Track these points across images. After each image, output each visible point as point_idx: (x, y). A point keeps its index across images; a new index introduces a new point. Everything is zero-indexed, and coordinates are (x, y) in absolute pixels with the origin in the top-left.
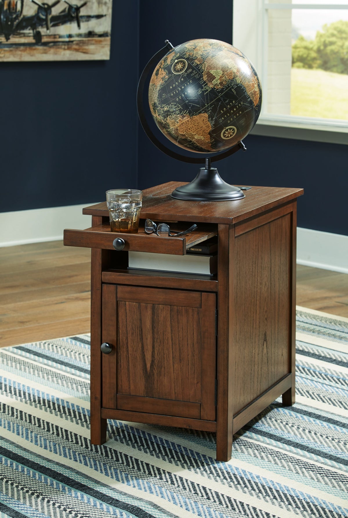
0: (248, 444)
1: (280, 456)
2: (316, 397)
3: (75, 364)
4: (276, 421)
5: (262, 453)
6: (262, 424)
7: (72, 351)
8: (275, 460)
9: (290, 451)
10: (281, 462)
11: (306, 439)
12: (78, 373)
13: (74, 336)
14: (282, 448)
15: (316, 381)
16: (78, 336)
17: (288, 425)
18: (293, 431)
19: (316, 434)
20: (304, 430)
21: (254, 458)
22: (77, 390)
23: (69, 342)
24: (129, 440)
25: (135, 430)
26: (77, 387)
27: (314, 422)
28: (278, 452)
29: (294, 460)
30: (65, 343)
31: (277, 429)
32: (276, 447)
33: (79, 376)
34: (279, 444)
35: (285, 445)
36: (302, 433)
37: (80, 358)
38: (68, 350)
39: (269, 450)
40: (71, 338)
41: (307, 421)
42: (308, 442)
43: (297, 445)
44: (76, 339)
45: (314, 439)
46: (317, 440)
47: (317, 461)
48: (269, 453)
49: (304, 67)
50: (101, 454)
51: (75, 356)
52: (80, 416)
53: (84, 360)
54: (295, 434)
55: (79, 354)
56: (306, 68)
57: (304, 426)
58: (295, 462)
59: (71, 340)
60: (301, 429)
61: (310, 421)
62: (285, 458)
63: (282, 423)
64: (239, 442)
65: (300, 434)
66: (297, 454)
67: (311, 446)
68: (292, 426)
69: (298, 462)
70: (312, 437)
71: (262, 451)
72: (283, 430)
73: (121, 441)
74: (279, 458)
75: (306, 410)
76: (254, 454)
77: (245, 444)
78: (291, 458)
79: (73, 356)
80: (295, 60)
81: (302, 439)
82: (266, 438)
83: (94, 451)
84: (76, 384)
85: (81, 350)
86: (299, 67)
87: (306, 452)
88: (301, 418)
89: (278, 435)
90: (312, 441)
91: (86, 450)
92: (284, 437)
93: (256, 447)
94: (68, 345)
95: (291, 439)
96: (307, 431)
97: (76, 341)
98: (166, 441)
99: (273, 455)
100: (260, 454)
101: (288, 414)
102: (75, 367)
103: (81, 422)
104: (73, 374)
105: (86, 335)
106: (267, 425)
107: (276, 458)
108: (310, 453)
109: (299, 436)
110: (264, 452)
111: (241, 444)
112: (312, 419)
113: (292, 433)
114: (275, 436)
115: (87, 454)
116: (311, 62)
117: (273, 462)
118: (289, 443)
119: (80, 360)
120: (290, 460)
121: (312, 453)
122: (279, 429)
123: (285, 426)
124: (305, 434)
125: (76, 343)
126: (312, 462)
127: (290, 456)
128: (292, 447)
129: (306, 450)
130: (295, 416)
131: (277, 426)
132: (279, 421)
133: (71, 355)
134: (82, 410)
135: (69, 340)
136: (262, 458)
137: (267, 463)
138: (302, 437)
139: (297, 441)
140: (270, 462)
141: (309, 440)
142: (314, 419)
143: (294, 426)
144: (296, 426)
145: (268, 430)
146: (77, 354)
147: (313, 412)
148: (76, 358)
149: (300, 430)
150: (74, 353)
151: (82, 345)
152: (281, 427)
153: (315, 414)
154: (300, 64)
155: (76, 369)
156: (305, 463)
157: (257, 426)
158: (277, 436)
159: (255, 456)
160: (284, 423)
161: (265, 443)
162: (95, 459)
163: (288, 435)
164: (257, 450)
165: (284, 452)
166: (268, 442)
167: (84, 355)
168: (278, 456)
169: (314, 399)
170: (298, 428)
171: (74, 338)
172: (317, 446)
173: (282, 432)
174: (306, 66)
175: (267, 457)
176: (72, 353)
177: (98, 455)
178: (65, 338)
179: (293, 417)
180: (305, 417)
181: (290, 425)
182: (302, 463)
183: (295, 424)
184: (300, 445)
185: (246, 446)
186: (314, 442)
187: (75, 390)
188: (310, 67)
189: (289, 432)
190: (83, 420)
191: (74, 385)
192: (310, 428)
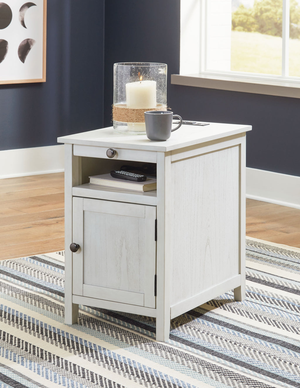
0: (162, 347)
1: (188, 357)
2: (228, 308)
3: (30, 280)
4: (190, 328)
5: (173, 355)
6: (177, 331)
7: (29, 268)
8: (182, 361)
9: (197, 354)
10: (188, 363)
11: (212, 343)
12: (31, 287)
13: (33, 256)
14: (191, 351)
15: (230, 295)
16: (36, 256)
17: (200, 331)
18: (203, 336)
19: (222, 339)
20: (212, 336)
21: (166, 360)
22: (28, 301)
23: (29, 261)
24: (63, 344)
25: (69, 335)
26: (28, 299)
27: (222, 330)
28: (187, 354)
29: (199, 361)
30: (25, 262)
31: (189, 334)
32: (186, 350)
33: (31, 290)
34: (189, 348)
35: (194, 349)
36: (210, 338)
37: (34, 274)
38: (26, 267)
39: (179, 352)
40: (30, 257)
41: (216, 328)
42: (214, 346)
43: (204, 348)
44: (34, 258)
45: (219, 343)
46: (221, 344)
47: (218, 362)
48: (178, 355)
49: (244, 30)
50: (37, 356)
51: (31, 272)
52: (25, 323)
53: (38, 276)
54: (204, 339)
55: (35, 271)
56: (246, 31)
57: (213, 333)
58: (199, 362)
59: (31, 259)
60: (210, 335)
61: (218, 328)
62: (191, 359)
63: (195, 330)
64: (156, 345)
65: (208, 339)
66: (203, 356)
67: (215, 350)
68: (203, 332)
69: (202, 363)
70: (218, 341)
71: (173, 353)
72: (195, 336)
73: (56, 344)
74: (187, 359)
75: (217, 319)
76: (166, 356)
77: (160, 347)
78: (197, 359)
79: (29, 273)
80: (236, 25)
81: (209, 344)
82: (179, 343)
83: (32, 353)
84: (27, 296)
85: (37, 267)
86: (239, 30)
87: (210, 355)
88: (211, 326)
89: (189, 340)
90: (218, 345)
91: (26, 353)
92: (194, 342)
93: (169, 350)
94: (27, 264)
95: (199, 344)
96: (214, 336)
97: (34, 260)
98: (94, 345)
99: (182, 356)
100: (171, 355)
101: (202, 323)
102: (29, 282)
103: (25, 329)
104: (26, 288)
105: (43, 255)
106: (181, 332)
107: (184, 359)
108: (214, 356)
109: (207, 341)
110: (175, 354)
111: (157, 347)
112: (220, 327)
113: (202, 338)
114: (187, 341)
115: (25, 356)
116: (250, 26)
117: (181, 363)
118: (197, 347)
119: (35, 276)
120: (195, 361)
121: (215, 355)
122: (191, 334)
123: (196, 332)
124: (213, 339)
125: (34, 262)
126: (214, 363)
127: (196, 358)
128: (200, 351)
129: (211, 353)
130: (207, 324)
131: (190, 332)
132: (192, 328)
133: (27, 272)
134: (28, 319)
135: (29, 259)
136: (172, 359)
137: (176, 363)
138: (209, 342)
139: (205, 346)
140: (178, 363)
141: (215, 344)
142: (223, 327)
143: (205, 332)
144: (206, 333)
145: (182, 336)
146: (32, 271)
147: (223, 320)
148: (31, 274)
149: (208, 336)
150: (30, 270)
151: (39, 263)
152: (193, 334)
153: (224, 322)
154: (241, 28)
155: (30, 284)
156: (208, 363)
157: (173, 332)
158: (189, 342)
159: (167, 358)
160: (197, 330)
161: (177, 347)
162: (32, 360)
163: (198, 340)
164: (169, 352)
165: (191, 354)
166: (180, 346)
167: (38, 272)
168: (186, 357)
169: (226, 310)
170: (208, 334)
171: (33, 257)
172: (220, 350)
173: (193, 338)
174: (246, 30)
175: (177, 358)
176: (29, 270)
177: (34, 357)
178: (25, 258)
179: (205, 325)
180: (215, 325)
181: (201, 331)
182: (205, 363)
183: (206, 331)
184: (207, 349)
185: (161, 349)
186: (219, 346)
187: (26, 301)
188: (249, 30)
189: (199, 337)
190: (27, 327)
191: (26, 297)
192: (218, 334)
